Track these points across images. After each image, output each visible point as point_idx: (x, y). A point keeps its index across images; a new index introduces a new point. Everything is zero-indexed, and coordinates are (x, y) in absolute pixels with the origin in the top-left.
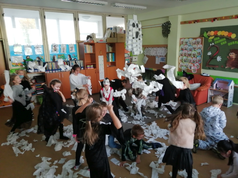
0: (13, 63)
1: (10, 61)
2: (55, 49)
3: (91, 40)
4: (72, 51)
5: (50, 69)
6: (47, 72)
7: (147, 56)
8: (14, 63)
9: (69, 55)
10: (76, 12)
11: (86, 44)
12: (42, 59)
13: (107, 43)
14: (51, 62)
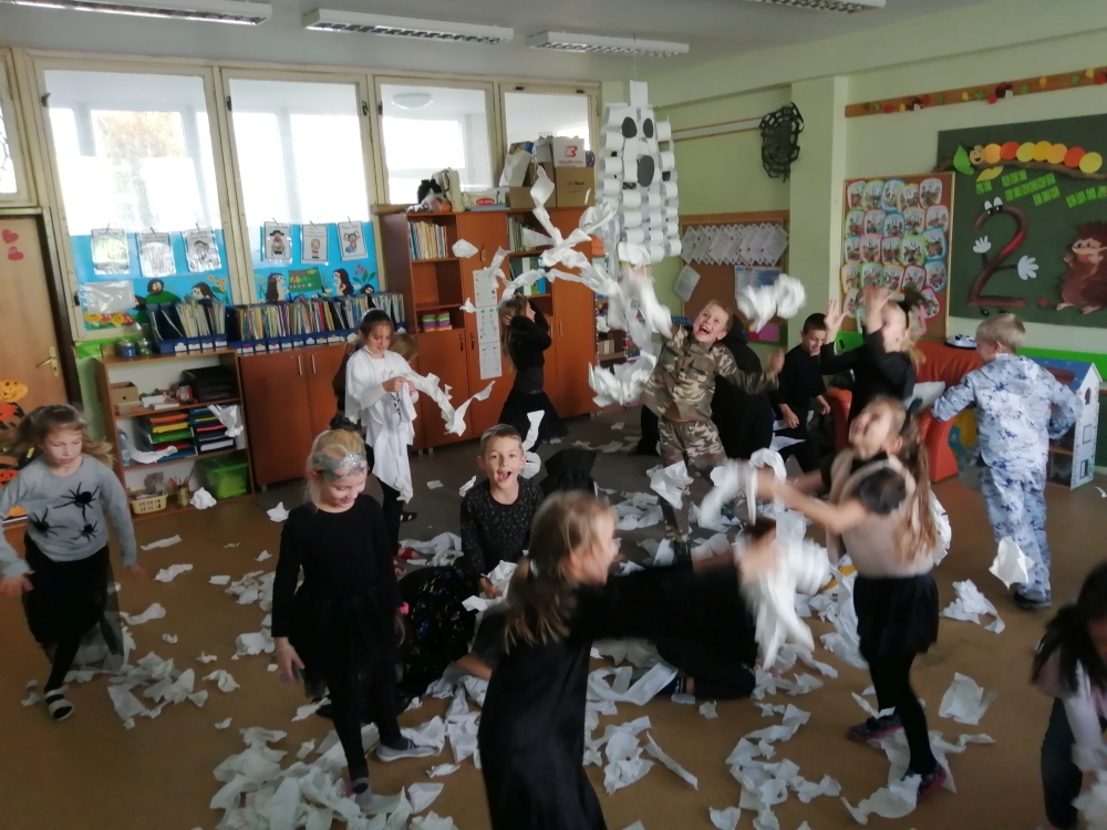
0: (90, 312)
1: (76, 308)
2: (277, 244)
3: (440, 200)
4: (352, 253)
5: (258, 335)
6: (245, 350)
7: (693, 264)
8: (93, 316)
9: (338, 271)
10: (370, 79)
11: (415, 217)
12: (220, 292)
13: (509, 214)
14: (261, 305)
